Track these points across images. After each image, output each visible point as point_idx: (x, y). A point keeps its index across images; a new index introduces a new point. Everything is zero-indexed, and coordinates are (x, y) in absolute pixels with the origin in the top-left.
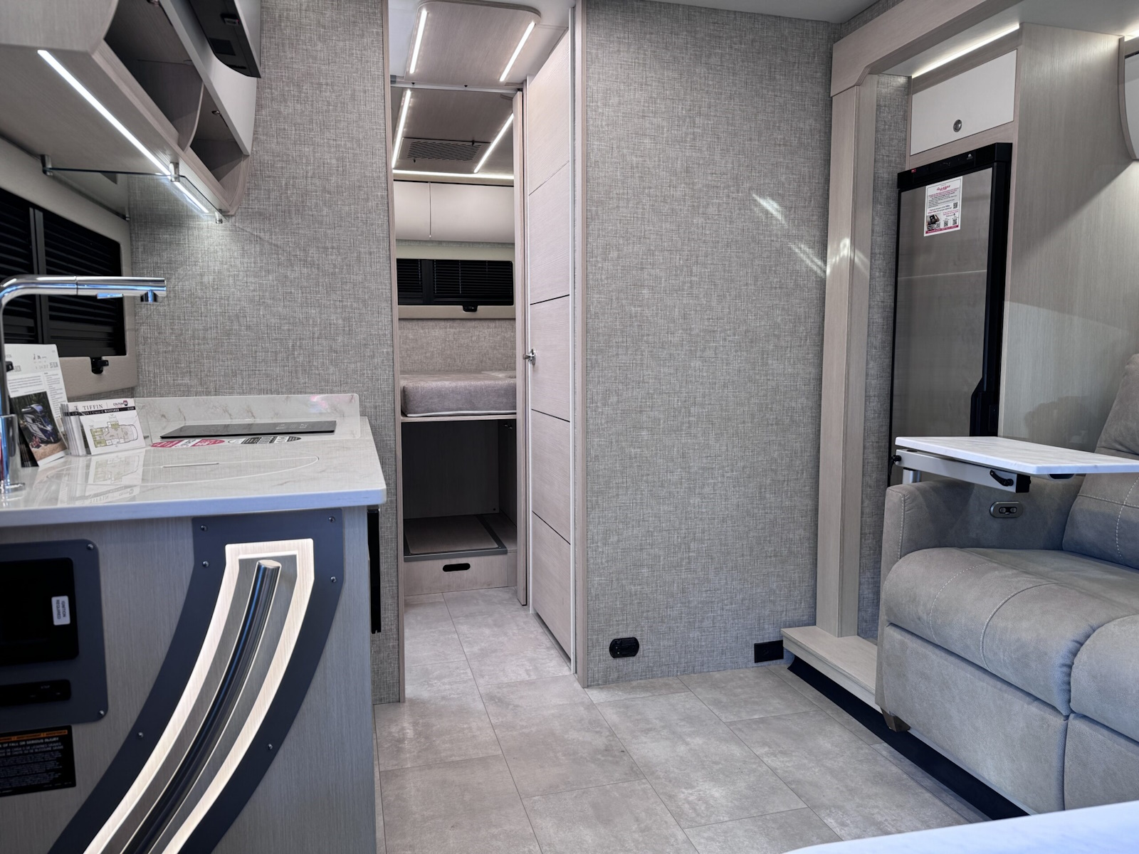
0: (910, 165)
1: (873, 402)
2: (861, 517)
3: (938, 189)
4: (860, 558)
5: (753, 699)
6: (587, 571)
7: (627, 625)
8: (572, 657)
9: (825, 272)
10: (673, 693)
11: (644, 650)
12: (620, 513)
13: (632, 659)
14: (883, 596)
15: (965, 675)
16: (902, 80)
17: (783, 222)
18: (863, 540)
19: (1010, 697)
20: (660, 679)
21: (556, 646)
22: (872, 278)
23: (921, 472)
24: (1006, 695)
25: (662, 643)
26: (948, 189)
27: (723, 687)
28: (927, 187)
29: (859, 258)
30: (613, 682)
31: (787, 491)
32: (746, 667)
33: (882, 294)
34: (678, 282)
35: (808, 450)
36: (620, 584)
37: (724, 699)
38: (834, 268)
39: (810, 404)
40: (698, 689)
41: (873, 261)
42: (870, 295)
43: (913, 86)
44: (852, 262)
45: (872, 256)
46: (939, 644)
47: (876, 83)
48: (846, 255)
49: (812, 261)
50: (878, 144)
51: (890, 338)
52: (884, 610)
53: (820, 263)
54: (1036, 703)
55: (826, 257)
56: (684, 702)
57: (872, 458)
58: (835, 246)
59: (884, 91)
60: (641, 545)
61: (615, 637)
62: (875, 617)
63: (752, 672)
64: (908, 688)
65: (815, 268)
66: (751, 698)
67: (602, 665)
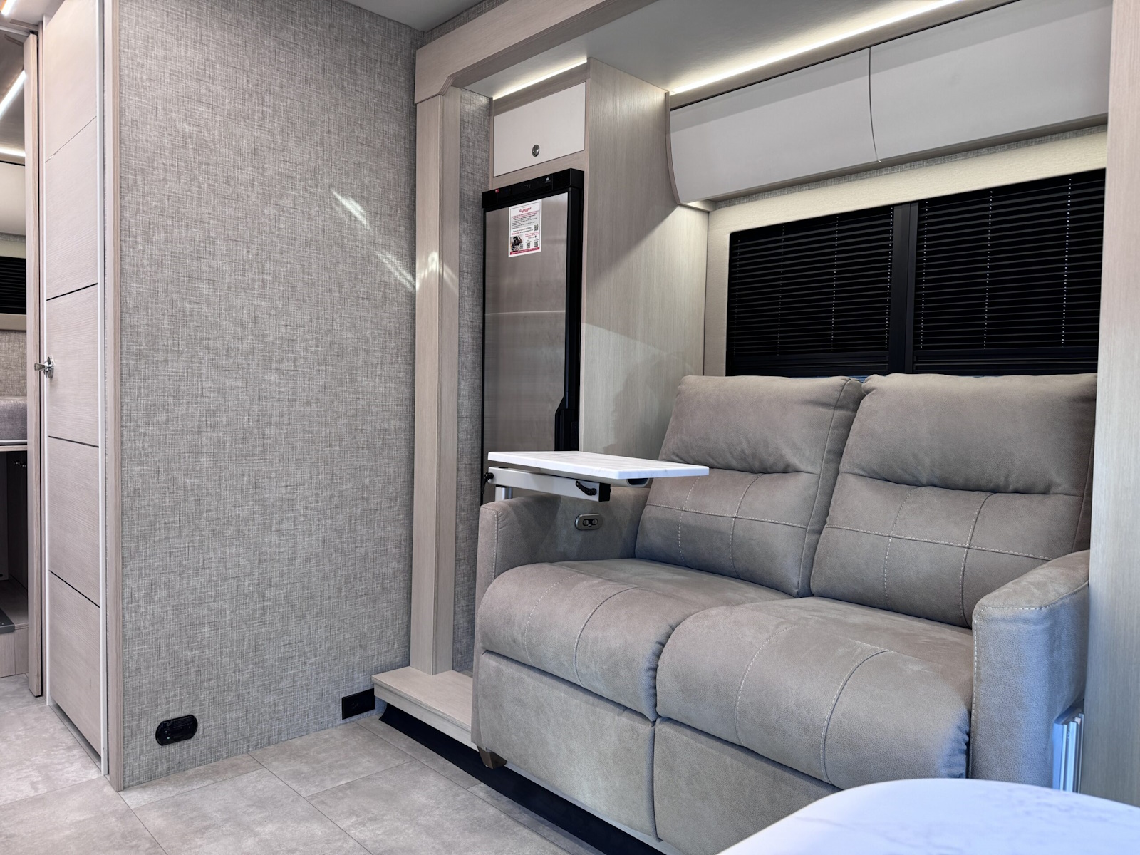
0: (494, 186)
1: (466, 423)
2: (456, 543)
3: (520, 211)
4: (455, 585)
5: (339, 762)
6: (123, 638)
7: (181, 701)
8: (103, 754)
9: (414, 287)
10: (240, 775)
11: (204, 729)
12: (171, 561)
13: (187, 743)
14: (478, 621)
15: (559, 694)
16: (484, 100)
17: (369, 228)
18: (457, 567)
19: (602, 710)
20: (225, 761)
21: (82, 743)
22: (461, 296)
23: (512, 488)
24: (598, 710)
25: (228, 716)
26: (529, 211)
27: (303, 756)
28: (510, 208)
29: (449, 275)
30: (161, 775)
31: (379, 521)
32: (333, 727)
33: (471, 314)
34: (246, 278)
35: (402, 475)
36: (171, 651)
37: (305, 769)
38: (424, 282)
39: (403, 426)
40: (274, 763)
41: (461, 279)
42: (459, 314)
43: (495, 108)
44: (441, 278)
45: (461, 274)
46: (534, 665)
47: (459, 96)
48: (434, 269)
49: (401, 274)
50: (463, 161)
51: (480, 359)
52: (479, 637)
53: (409, 277)
54: (626, 713)
55: (415, 272)
56: (257, 782)
57: (466, 481)
58: (423, 260)
59: (467, 107)
60: (200, 598)
61: (165, 719)
62: (470, 646)
63: (339, 732)
64: (504, 719)
65: (404, 282)
66: (337, 761)
67: (145, 758)
